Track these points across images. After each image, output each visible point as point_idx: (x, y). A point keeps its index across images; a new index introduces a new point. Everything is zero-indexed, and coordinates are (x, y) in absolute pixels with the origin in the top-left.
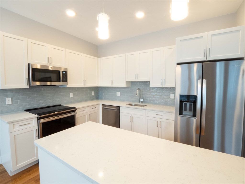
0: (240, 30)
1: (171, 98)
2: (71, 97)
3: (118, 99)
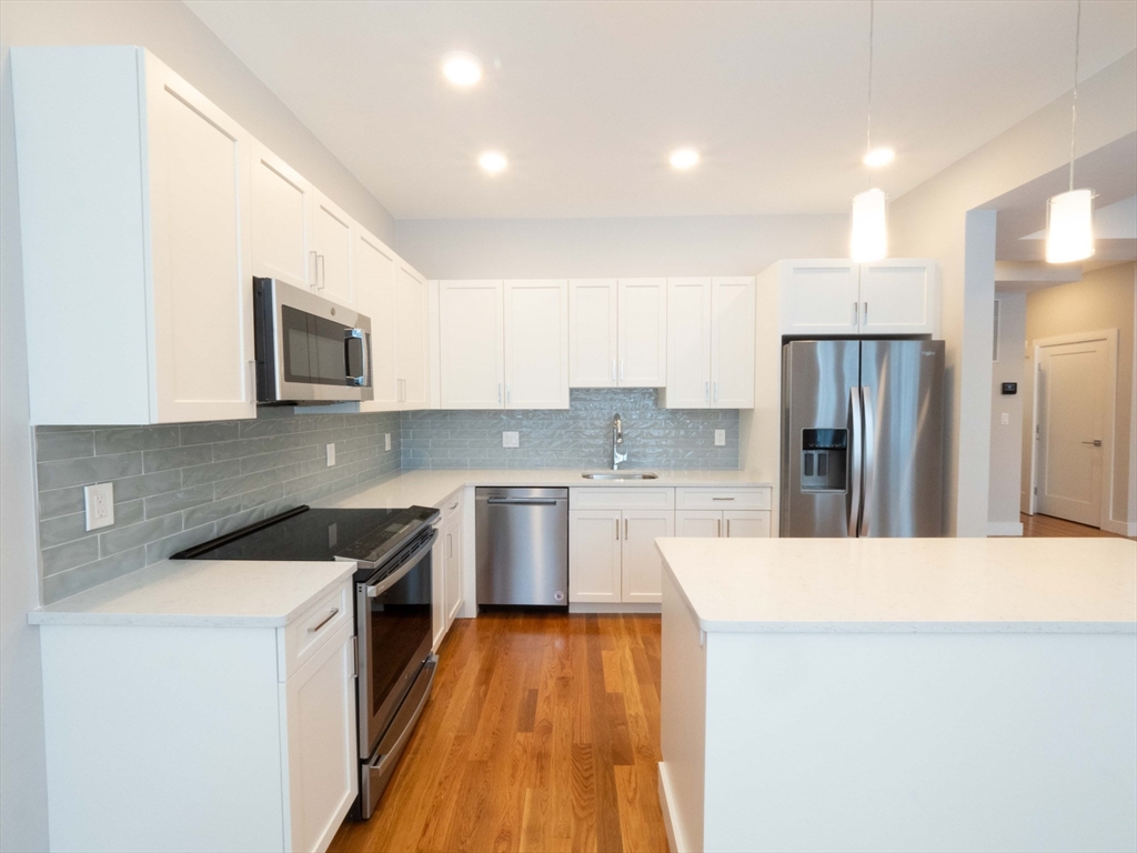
0: (924, 268)
1: (717, 443)
2: (331, 462)
3: (512, 461)
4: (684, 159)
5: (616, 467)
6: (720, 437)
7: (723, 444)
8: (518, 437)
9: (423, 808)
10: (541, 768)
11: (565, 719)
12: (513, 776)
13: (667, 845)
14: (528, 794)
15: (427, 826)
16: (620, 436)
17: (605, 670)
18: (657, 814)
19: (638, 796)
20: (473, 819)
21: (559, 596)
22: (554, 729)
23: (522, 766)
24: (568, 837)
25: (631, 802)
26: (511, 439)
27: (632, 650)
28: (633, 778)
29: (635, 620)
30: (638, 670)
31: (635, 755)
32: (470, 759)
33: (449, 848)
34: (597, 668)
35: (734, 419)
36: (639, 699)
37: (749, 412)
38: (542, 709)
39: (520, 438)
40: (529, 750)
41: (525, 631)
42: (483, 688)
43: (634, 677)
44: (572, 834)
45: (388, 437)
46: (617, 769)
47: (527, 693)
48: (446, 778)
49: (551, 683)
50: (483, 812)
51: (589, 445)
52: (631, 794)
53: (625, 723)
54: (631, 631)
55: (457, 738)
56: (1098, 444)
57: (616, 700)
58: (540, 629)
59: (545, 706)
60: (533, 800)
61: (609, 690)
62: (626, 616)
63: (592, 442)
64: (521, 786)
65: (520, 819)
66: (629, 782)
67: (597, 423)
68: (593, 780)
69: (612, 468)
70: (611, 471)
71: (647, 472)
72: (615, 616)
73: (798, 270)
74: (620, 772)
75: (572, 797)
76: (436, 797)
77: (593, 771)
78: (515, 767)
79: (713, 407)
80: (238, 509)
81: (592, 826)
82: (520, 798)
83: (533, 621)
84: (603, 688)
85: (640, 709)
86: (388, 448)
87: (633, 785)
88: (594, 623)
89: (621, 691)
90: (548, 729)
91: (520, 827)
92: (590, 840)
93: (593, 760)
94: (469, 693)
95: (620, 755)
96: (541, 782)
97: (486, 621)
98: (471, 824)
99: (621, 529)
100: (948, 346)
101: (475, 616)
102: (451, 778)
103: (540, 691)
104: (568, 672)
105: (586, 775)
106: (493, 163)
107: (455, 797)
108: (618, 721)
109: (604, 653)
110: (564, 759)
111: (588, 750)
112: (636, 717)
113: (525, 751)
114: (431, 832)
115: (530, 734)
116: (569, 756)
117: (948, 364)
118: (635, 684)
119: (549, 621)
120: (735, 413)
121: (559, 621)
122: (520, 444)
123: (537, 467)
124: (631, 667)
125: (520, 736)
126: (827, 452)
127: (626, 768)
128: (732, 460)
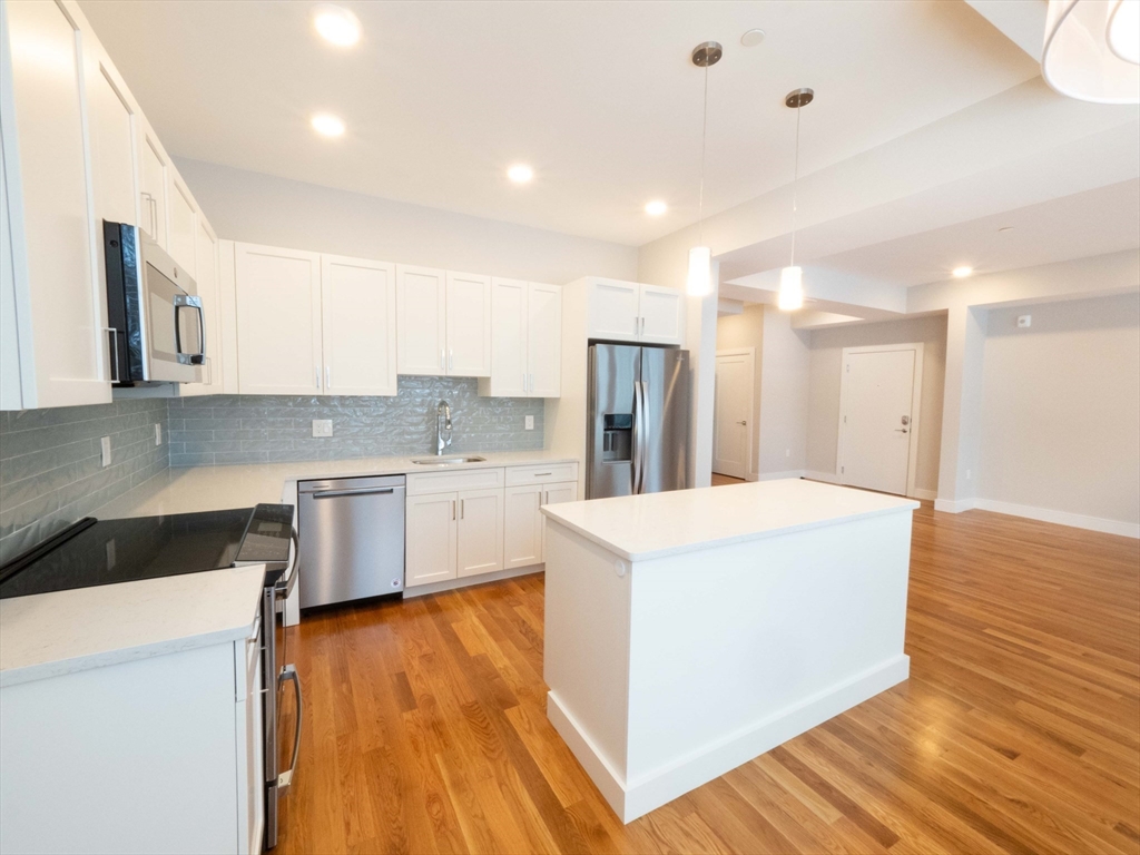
0: (678, 296)
1: (527, 427)
2: (107, 461)
3: (323, 451)
4: (520, 174)
5: (440, 453)
6: (530, 422)
7: (532, 427)
8: (331, 426)
9: (334, 811)
10: (441, 734)
11: (443, 689)
12: (417, 749)
13: (569, 750)
14: (438, 758)
15: (348, 825)
16: (449, 422)
17: (462, 639)
18: (551, 734)
19: (533, 726)
20: (395, 798)
21: (395, 584)
22: (437, 699)
23: (421, 739)
24: (491, 777)
25: (530, 732)
26: (323, 428)
27: (478, 617)
28: (523, 715)
29: (471, 592)
30: (492, 633)
31: (518, 698)
32: (364, 750)
33: (383, 831)
34: (453, 640)
35: (539, 405)
36: (501, 653)
37: (555, 401)
38: (415, 686)
39: (334, 426)
40: (421, 723)
41: (365, 624)
42: (344, 686)
43: (490, 639)
44: (493, 774)
45: (158, 428)
46: (507, 712)
47: (395, 679)
48: (346, 777)
49: (415, 663)
50: (402, 789)
51: (410, 433)
52: (527, 727)
53: (498, 676)
54: (471, 602)
55: (339, 738)
56: (744, 424)
57: (482, 660)
58: (380, 620)
59: (419, 683)
60: (446, 761)
61: (472, 654)
62: (459, 590)
63: (412, 429)
64: (428, 755)
65: (441, 780)
66: (522, 718)
67: (419, 410)
68: (492, 726)
69: (437, 454)
70: (436, 457)
71: (471, 456)
72: (450, 592)
73: (599, 286)
74: (511, 713)
75: (479, 745)
76: (344, 796)
77: (488, 720)
78: (415, 743)
79: (529, 396)
80: (10, 529)
81: (506, 761)
82: (433, 766)
83: (369, 614)
84: (467, 653)
85: (506, 661)
86: (158, 442)
87: (526, 720)
88: (433, 602)
89: (483, 652)
90: (431, 701)
91: (444, 787)
92: (510, 772)
93: (484, 712)
94: (331, 695)
95: (505, 701)
96: (446, 745)
97: (312, 625)
98: (395, 804)
99: (458, 511)
100: (691, 355)
101: (298, 622)
102: (353, 775)
103: (407, 673)
104: (426, 649)
105: (484, 725)
106: (328, 126)
107: (366, 789)
108: (491, 675)
109: (453, 625)
110: (459, 720)
111: (476, 706)
112: (505, 668)
113: (418, 726)
114: (355, 827)
115: (414, 711)
116: (462, 716)
117: (691, 368)
118: (493, 643)
119: (385, 611)
120: (540, 402)
121: (396, 608)
122: (334, 432)
123: (354, 456)
124: (484, 631)
125: (407, 716)
126: (618, 432)
127: (514, 709)
128: (537, 442)
